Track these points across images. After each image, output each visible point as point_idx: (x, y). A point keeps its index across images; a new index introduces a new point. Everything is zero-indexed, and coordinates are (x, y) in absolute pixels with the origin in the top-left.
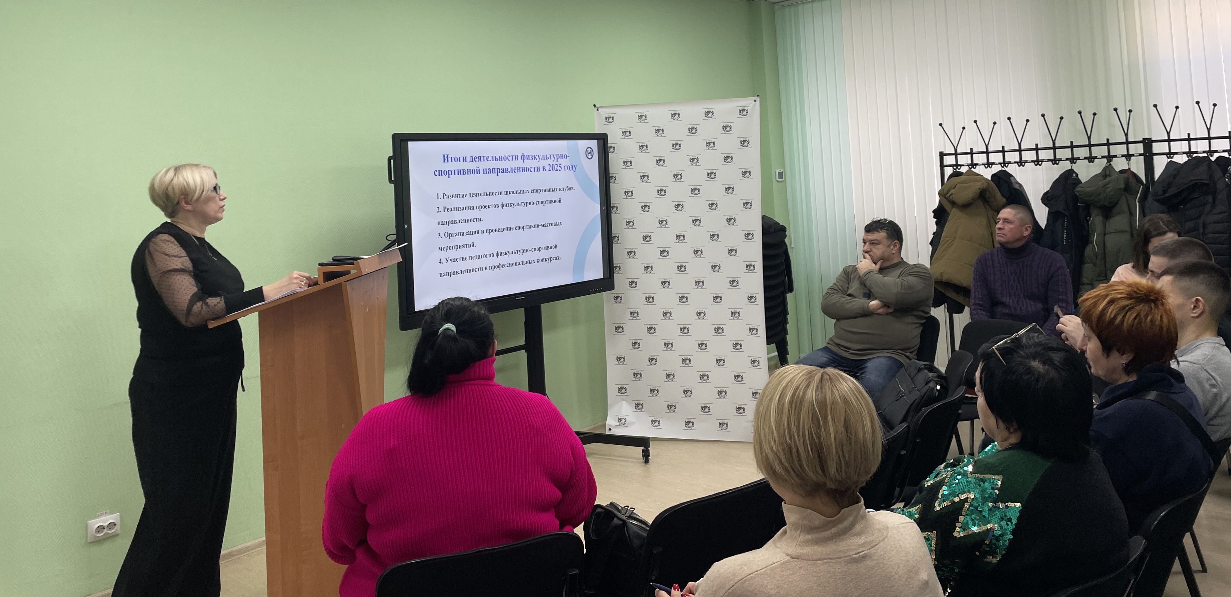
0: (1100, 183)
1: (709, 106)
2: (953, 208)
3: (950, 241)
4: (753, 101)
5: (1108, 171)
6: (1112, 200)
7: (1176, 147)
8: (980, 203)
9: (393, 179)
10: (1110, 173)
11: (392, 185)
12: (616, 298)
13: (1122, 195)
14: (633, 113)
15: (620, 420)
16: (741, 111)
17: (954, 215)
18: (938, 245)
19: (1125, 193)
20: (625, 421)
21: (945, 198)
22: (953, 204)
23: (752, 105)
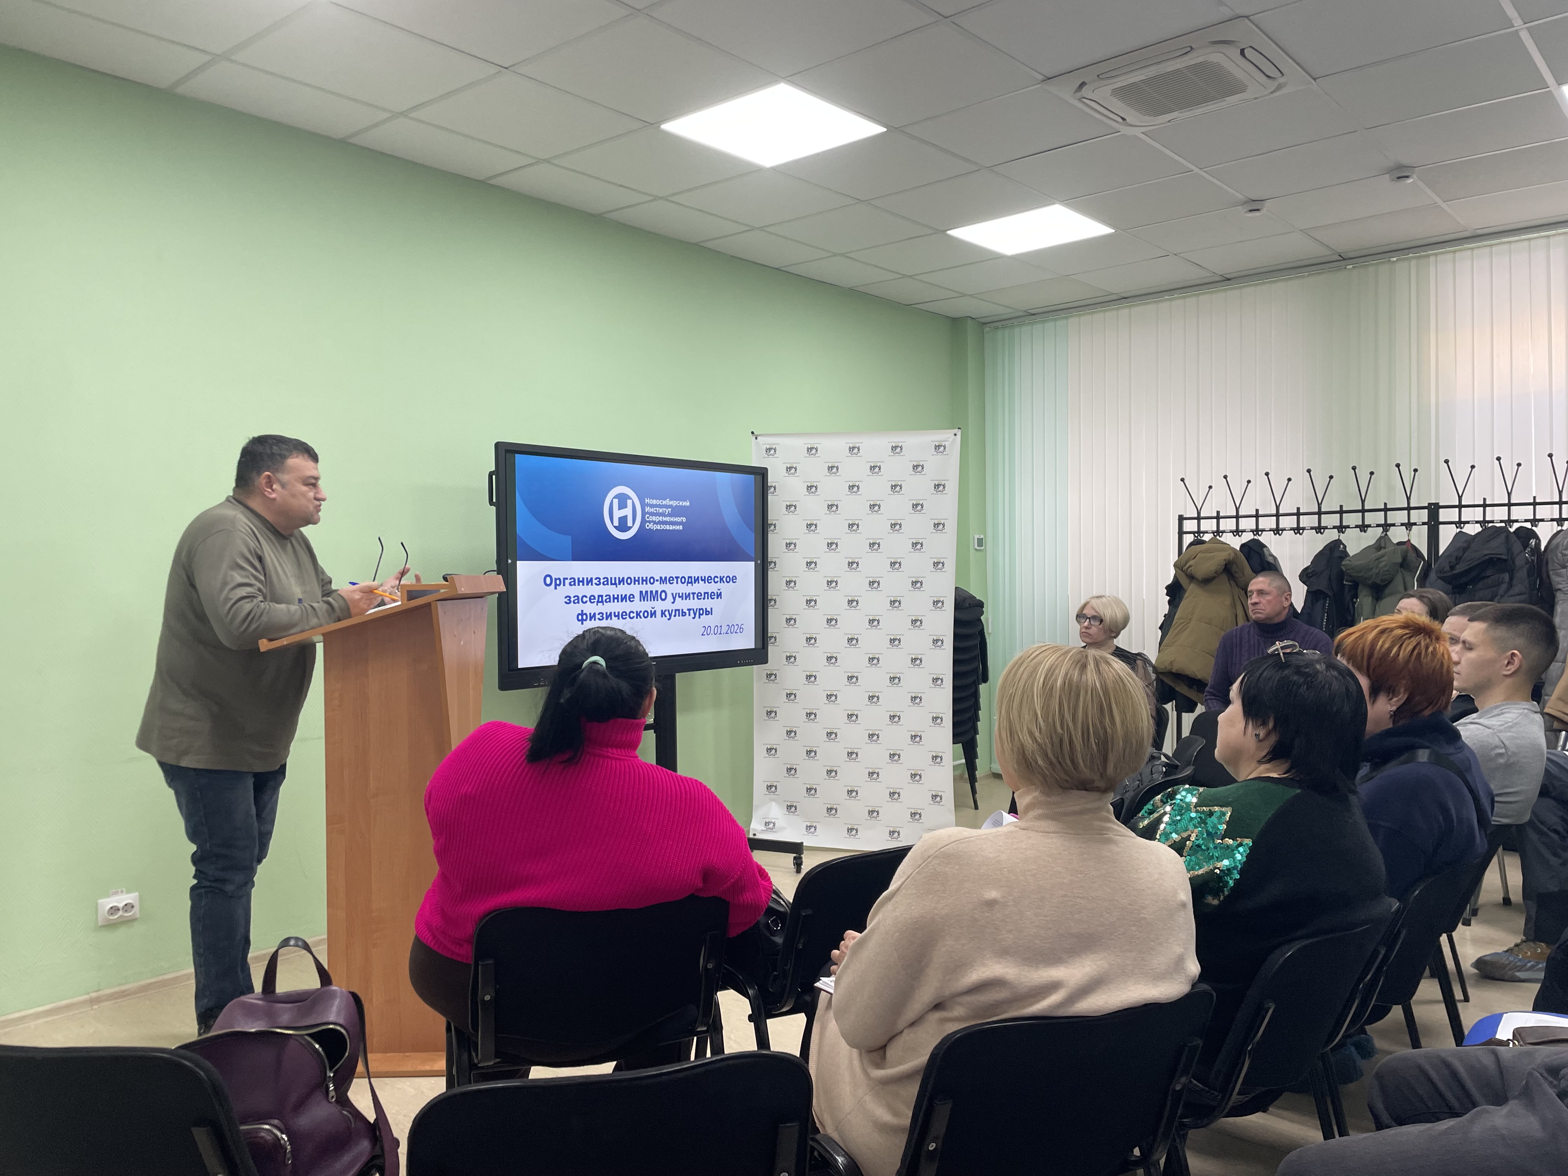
0: (1373, 556)
1: (896, 439)
2: (1190, 583)
3: (1185, 623)
4: (953, 434)
5: (1382, 543)
6: (1385, 577)
7: (1467, 513)
8: (1224, 577)
9: (494, 500)
10: (1385, 544)
11: (494, 508)
12: (769, 676)
13: (1398, 571)
14: (802, 443)
15: (767, 824)
16: (937, 447)
17: (1192, 592)
18: (1169, 630)
19: (1402, 570)
20: (774, 826)
21: (1182, 571)
22: (1192, 578)
23: (950, 440)
